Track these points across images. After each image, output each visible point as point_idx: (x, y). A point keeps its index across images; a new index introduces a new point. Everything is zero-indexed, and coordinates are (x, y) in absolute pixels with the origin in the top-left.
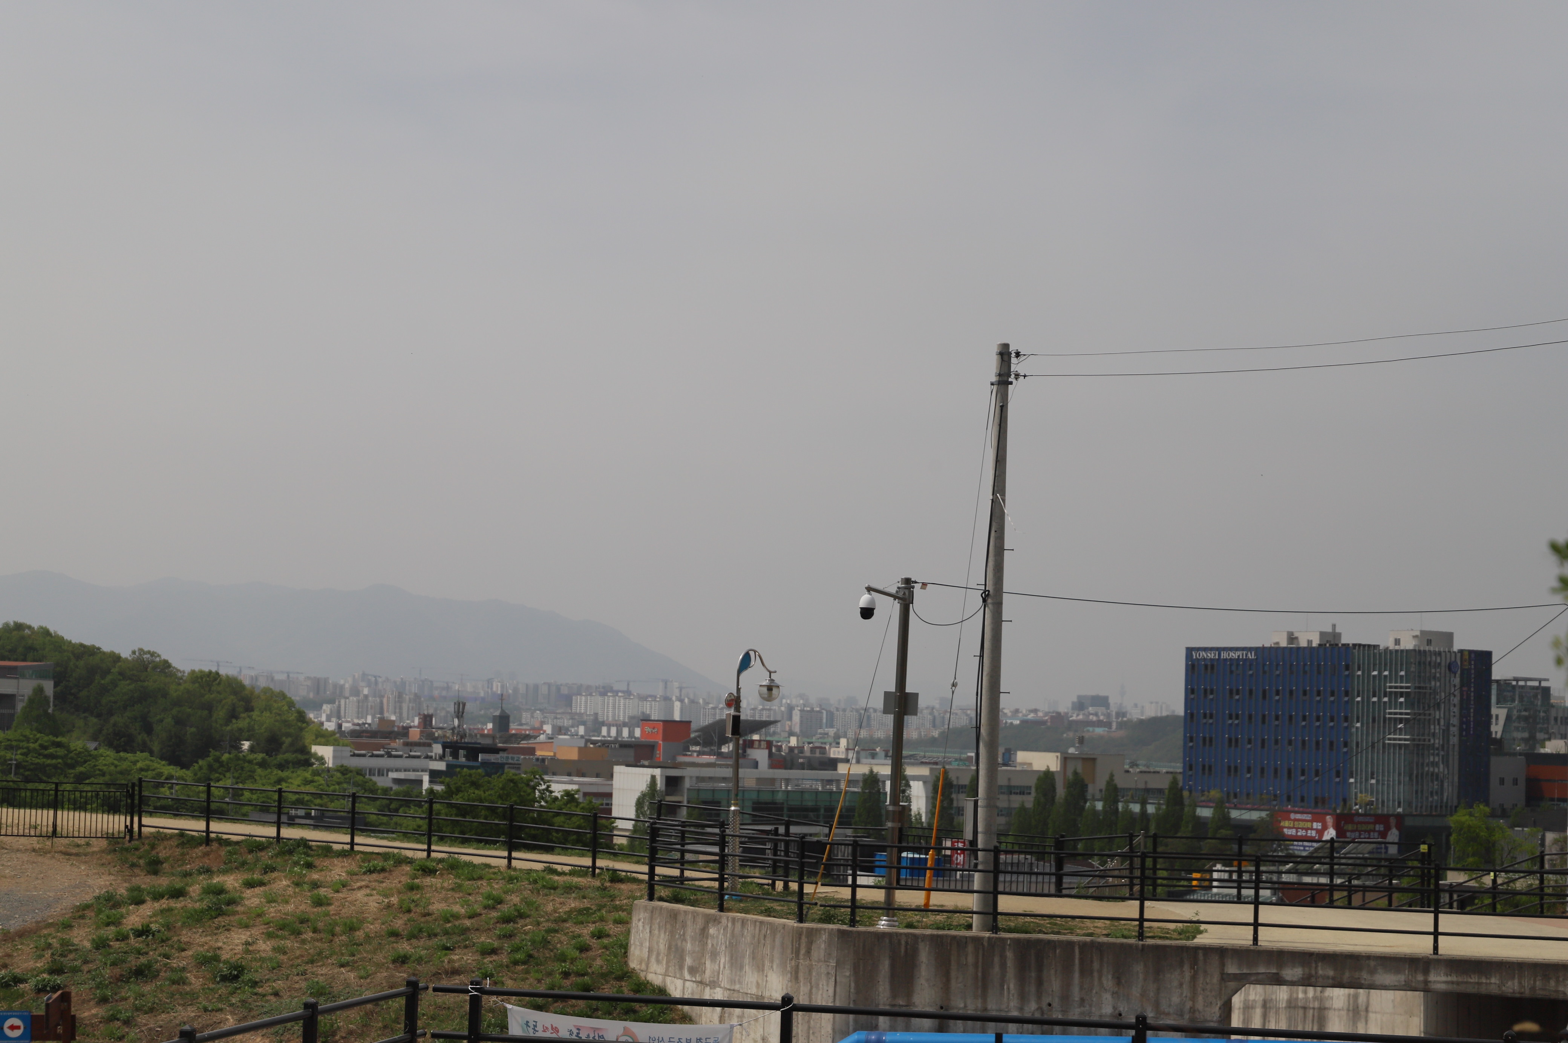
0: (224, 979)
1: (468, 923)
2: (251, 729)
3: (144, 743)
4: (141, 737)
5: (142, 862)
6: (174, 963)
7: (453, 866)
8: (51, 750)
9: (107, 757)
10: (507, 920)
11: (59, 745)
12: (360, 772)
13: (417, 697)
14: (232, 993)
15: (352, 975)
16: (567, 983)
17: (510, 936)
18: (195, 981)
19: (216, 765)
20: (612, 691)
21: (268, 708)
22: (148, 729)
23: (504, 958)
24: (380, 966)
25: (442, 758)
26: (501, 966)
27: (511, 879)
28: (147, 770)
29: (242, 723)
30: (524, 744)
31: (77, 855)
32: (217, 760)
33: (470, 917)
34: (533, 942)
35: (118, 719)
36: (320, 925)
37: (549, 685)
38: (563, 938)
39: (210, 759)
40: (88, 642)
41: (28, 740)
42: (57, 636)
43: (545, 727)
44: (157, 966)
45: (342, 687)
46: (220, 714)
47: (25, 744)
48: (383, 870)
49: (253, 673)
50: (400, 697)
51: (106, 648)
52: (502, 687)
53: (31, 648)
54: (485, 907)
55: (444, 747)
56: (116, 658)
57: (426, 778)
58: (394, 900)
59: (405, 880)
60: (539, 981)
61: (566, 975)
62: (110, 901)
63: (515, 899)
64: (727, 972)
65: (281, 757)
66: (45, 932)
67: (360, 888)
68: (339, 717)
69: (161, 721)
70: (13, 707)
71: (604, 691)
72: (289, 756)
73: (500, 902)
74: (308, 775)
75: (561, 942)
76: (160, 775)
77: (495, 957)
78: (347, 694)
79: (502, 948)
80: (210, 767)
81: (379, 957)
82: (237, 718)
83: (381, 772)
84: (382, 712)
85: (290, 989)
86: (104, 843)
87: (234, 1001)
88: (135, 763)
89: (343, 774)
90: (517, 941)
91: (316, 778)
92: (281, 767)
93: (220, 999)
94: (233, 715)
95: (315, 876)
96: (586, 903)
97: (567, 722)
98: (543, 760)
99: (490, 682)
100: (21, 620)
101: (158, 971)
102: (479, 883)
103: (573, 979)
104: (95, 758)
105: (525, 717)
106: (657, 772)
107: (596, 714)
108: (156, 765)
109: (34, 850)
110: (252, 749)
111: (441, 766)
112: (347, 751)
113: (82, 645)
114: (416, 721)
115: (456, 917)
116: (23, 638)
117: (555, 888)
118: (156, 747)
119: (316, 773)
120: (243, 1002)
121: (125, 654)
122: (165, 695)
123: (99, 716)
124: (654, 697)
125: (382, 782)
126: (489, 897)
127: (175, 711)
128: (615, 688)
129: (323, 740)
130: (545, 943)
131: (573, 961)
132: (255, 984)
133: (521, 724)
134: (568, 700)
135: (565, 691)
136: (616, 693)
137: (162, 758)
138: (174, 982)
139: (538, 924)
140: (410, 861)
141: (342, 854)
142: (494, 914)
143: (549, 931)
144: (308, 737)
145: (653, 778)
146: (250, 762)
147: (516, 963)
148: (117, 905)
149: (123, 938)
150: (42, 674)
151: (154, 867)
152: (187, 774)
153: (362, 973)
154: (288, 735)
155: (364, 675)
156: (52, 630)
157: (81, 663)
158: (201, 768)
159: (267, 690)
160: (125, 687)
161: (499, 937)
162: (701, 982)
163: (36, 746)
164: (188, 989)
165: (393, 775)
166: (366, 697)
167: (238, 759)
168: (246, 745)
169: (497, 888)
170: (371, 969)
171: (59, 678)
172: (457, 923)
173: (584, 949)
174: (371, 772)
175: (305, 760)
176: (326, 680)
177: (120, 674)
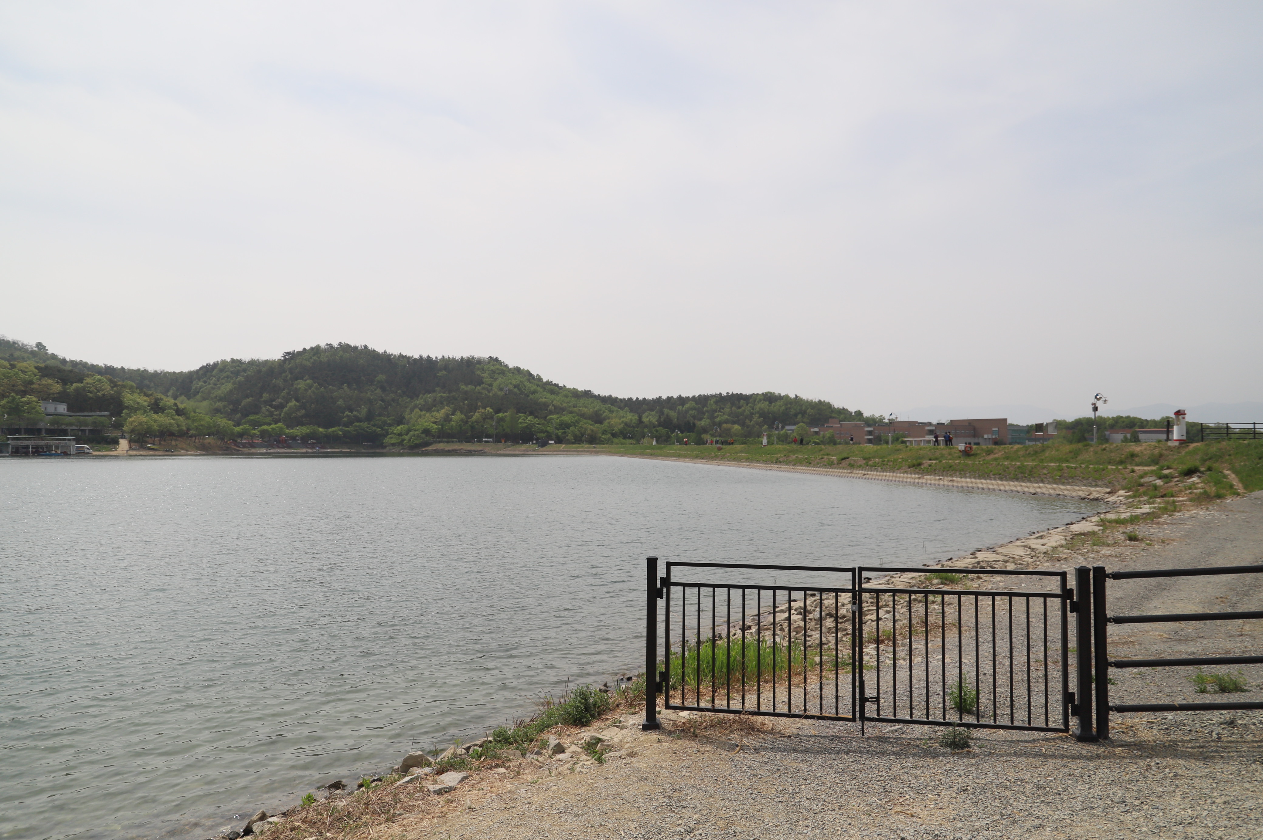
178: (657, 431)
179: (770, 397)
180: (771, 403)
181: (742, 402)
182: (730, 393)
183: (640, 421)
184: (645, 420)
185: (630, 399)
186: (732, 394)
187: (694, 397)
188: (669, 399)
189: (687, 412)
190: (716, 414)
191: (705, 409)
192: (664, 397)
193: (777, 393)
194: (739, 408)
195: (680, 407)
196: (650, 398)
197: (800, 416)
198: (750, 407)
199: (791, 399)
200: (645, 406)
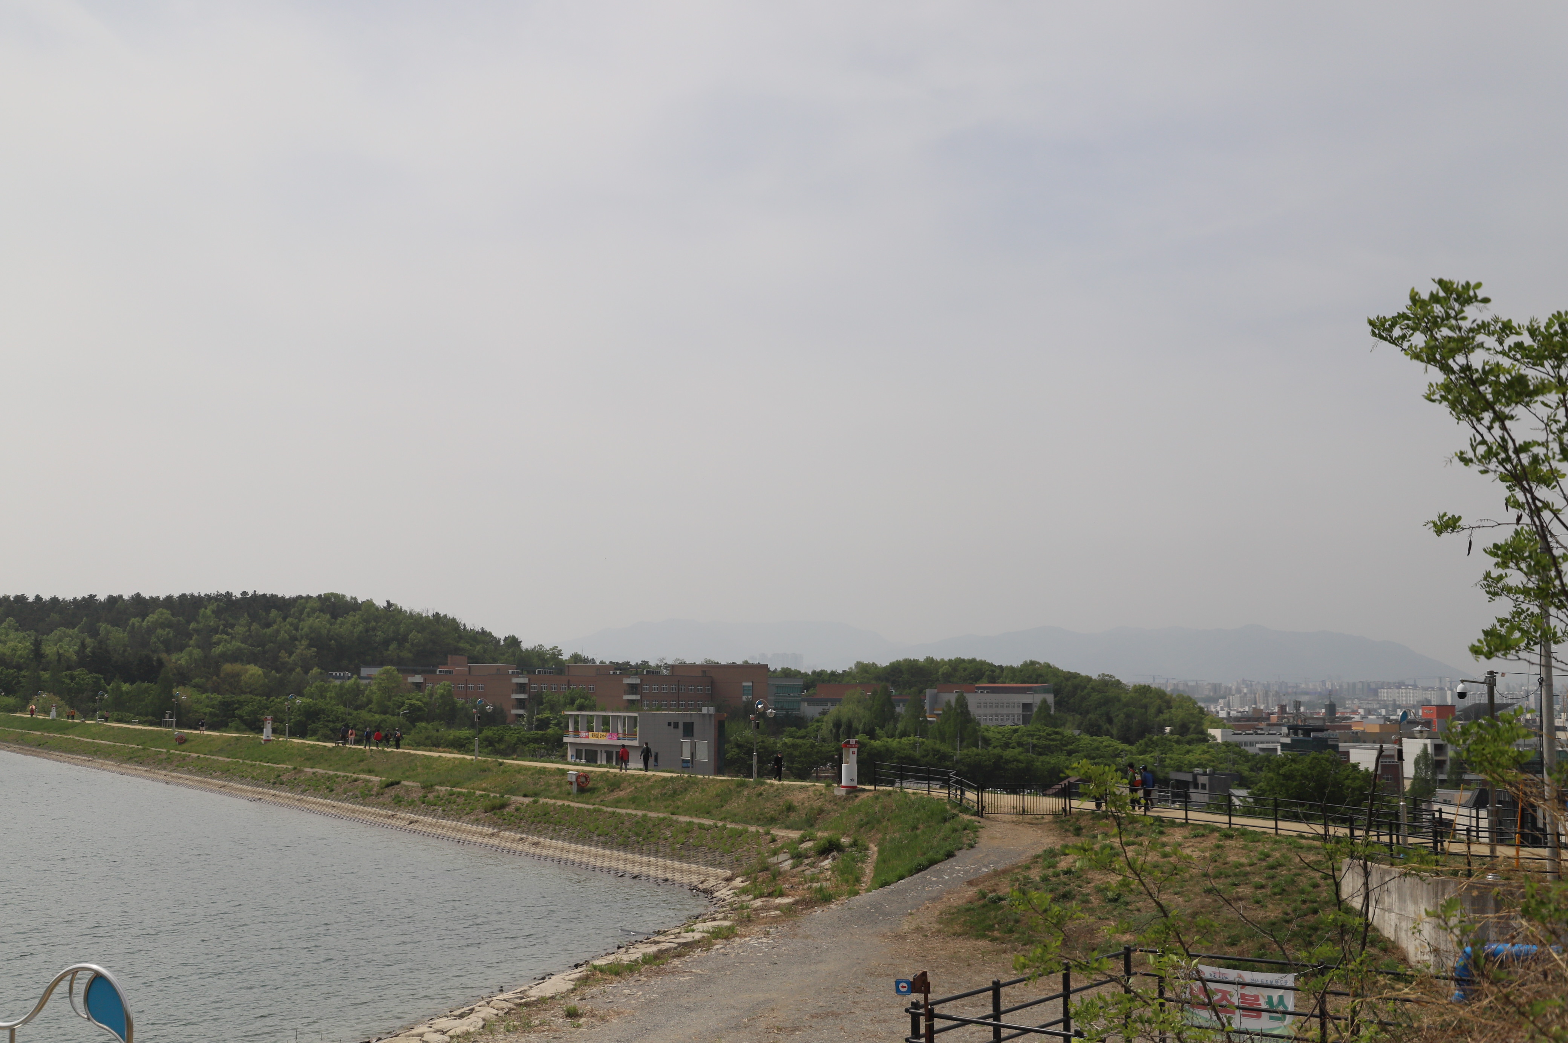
0: (1111, 901)
1: (1248, 869)
2: (1171, 720)
3: (1108, 730)
4: (1106, 726)
5: (1071, 828)
6: (1084, 891)
7: (1244, 833)
8: (1053, 737)
9: (1086, 739)
10: (1272, 867)
11: (1057, 733)
12: (1238, 745)
13: (1277, 693)
14: (1115, 909)
15: (1181, 900)
16: (1304, 907)
17: (1273, 877)
18: (1095, 901)
19: (1150, 743)
20: (1404, 684)
21: (1180, 707)
22: (1110, 721)
23: (1268, 891)
24: (1196, 894)
25: (1288, 735)
26: (1266, 896)
27: (1276, 842)
28: (1109, 747)
29: (1166, 716)
30: (1344, 723)
31: (1037, 824)
32: (1150, 740)
33: (1251, 865)
34: (1286, 882)
35: (1092, 716)
36: (1165, 869)
37: (1362, 683)
38: (1304, 879)
39: (1146, 739)
40: (1072, 671)
41: (1039, 731)
42: (1055, 668)
43: (1360, 711)
44: (1074, 892)
45: (1230, 689)
46: (1152, 711)
47: (1038, 733)
48: (1203, 835)
49: (1175, 682)
50: (1266, 694)
51: (1083, 673)
52: (1332, 685)
53: (1040, 676)
54: (1260, 859)
55: (1289, 729)
56: (1089, 679)
57: (1279, 748)
58: (1207, 854)
59: (1215, 842)
60: (1288, 905)
61: (1304, 902)
62: (1051, 853)
63: (1277, 854)
64: (1397, 904)
65: (1189, 737)
66: (1016, 871)
67: (1189, 847)
68: (1229, 707)
69: (1117, 716)
70: (1032, 711)
71: (1399, 685)
72: (1194, 736)
73: (1268, 856)
74: (1205, 748)
75: (1302, 881)
76: (1117, 749)
77: (1263, 890)
78: (1234, 692)
79: (1267, 885)
80: (1147, 745)
81: (1197, 889)
82: (1162, 713)
83: (1252, 744)
84: (1256, 704)
85: (1146, 907)
86: (1051, 817)
87: (1115, 913)
88: (1102, 742)
89: (1227, 747)
90: (1276, 881)
91: (1211, 750)
92: (1189, 743)
93: (1108, 912)
94: (1160, 711)
95: (1164, 839)
96: (1319, 857)
97: (1375, 706)
98: (1357, 733)
99: (1324, 682)
100: (1033, 659)
101: (1075, 895)
102: (1257, 844)
103: (1308, 904)
104: (1079, 740)
105: (1348, 703)
106: (1428, 741)
107: (1394, 700)
108: (1114, 743)
109: (1013, 822)
110: (1171, 733)
111: (1288, 740)
112: (1230, 732)
113: (1069, 672)
114: (1276, 709)
115: (1242, 865)
116: (1035, 670)
117: (1302, 848)
118: (1115, 732)
119: (1210, 747)
120: (1120, 914)
121: (1095, 676)
122: (1119, 700)
123: (1081, 714)
124: (1433, 688)
125: (1251, 750)
126: (1262, 853)
127: (1125, 710)
128: (1407, 683)
129: (1215, 725)
130: (1293, 882)
131: (1309, 893)
132: (1127, 904)
133: (1346, 708)
134: (1375, 692)
135: (1373, 686)
136: (1407, 686)
137: (1118, 739)
138: (1083, 902)
139: (1290, 870)
140: (1218, 830)
141: (1182, 825)
142: (1264, 864)
143: (1296, 875)
144: (1206, 723)
145: (1426, 745)
146: (1170, 740)
147: (1275, 894)
148: (1055, 856)
149: (1057, 875)
150: (1046, 691)
151: (1078, 831)
152: (1133, 748)
153: (1187, 899)
154: (1194, 722)
155: (1244, 680)
156: (1051, 665)
157: (1069, 683)
158: (1141, 745)
159: (1179, 696)
160: (1095, 696)
161: (1267, 878)
162: (1383, 909)
163: (1044, 734)
164: (1090, 906)
165: (1259, 746)
166: (1245, 694)
167: (1162, 739)
168: (1168, 729)
169: (1267, 848)
170: (1192, 896)
171: (1057, 692)
172: (1242, 869)
173: (1316, 886)
174: (1246, 745)
175: (1204, 738)
176: (1220, 685)
177: (1092, 688)
178: (72, 678)
179: (334, 604)
180: (334, 616)
181: (274, 613)
182: (250, 593)
183: (37, 654)
184: (49, 650)
185: (21, 599)
186: (255, 596)
187: (169, 598)
188: (113, 601)
189: (150, 630)
190: (216, 638)
191: (193, 625)
192: (102, 597)
193: (348, 596)
194: (268, 625)
195: (135, 621)
196: (69, 597)
197: (393, 646)
198: (291, 624)
199: (377, 609)
200: (55, 616)
